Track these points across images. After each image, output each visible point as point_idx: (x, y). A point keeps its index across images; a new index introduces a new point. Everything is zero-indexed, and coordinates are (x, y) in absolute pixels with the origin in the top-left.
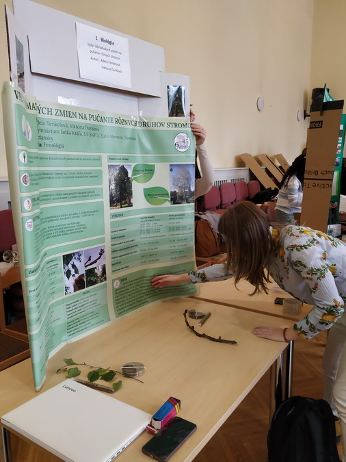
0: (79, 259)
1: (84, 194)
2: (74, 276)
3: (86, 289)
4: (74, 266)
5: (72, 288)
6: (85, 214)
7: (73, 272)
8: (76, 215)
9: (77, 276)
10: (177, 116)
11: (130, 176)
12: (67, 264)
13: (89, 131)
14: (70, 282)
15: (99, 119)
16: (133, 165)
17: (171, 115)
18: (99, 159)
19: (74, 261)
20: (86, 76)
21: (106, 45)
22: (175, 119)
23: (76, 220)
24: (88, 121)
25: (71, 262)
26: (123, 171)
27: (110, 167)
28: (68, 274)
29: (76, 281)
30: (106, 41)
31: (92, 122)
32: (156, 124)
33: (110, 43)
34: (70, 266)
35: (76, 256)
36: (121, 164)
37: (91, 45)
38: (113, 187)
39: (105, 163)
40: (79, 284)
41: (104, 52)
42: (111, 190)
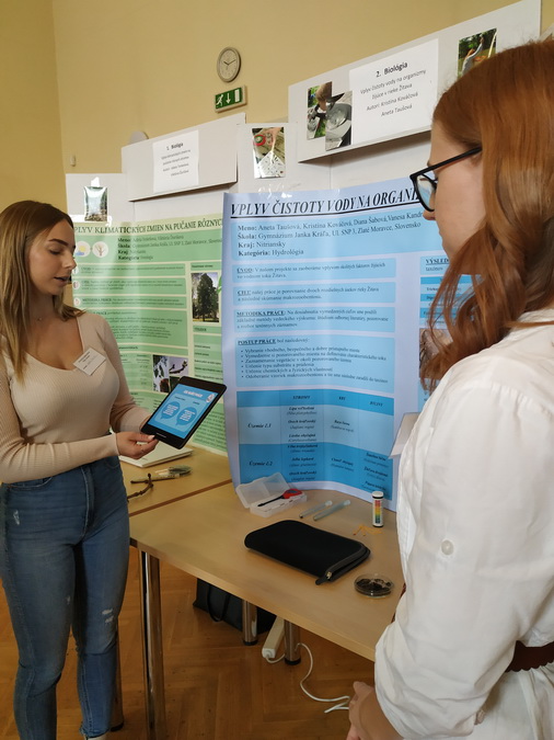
11: (215, 285)
13: (174, 241)
15: (184, 226)
18: (182, 268)
19: (162, 364)
24: (173, 231)
25: (159, 364)
26: (206, 280)
27: (193, 275)
31: (177, 231)
36: (203, 271)
38: (196, 297)
39: (189, 271)
41: (175, 158)
42: (193, 300)
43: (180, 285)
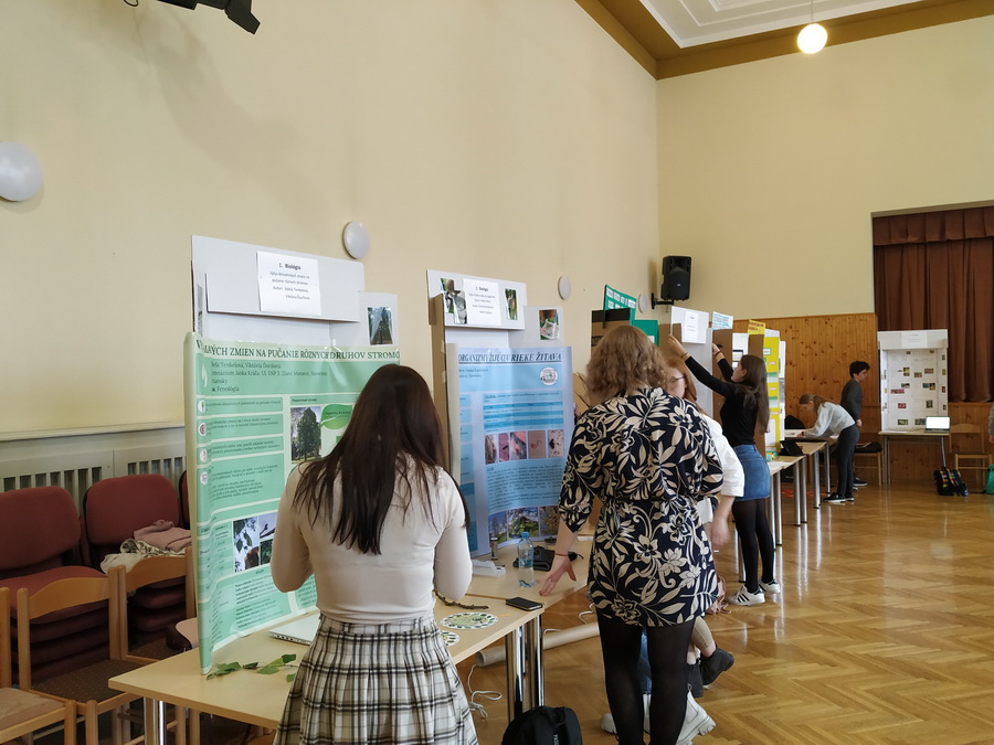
0: (253, 527)
1: (259, 445)
2: (246, 548)
3: (260, 567)
4: (246, 536)
5: (243, 564)
6: (262, 470)
7: (245, 543)
8: (249, 471)
9: (250, 548)
10: (381, 343)
11: (318, 421)
12: (238, 533)
13: (267, 370)
14: (242, 556)
15: (280, 354)
16: (323, 406)
17: (374, 342)
18: (279, 402)
19: (247, 529)
20: (266, 309)
21: (292, 271)
22: (379, 348)
23: (250, 477)
24: (267, 358)
25: (243, 531)
26: (310, 414)
27: (293, 410)
28: (239, 545)
29: (248, 555)
30: (291, 267)
31: (272, 358)
32: (353, 355)
33: (296, 268)
34: (242, 535)
35: (250, 523)
36: (307, 406)
37: (273, 274)
38: (296, 435)
39: (288, 406)
40: (252, 560)
41: (289, 278)
42: (293, 439)
43: (276, 423)
